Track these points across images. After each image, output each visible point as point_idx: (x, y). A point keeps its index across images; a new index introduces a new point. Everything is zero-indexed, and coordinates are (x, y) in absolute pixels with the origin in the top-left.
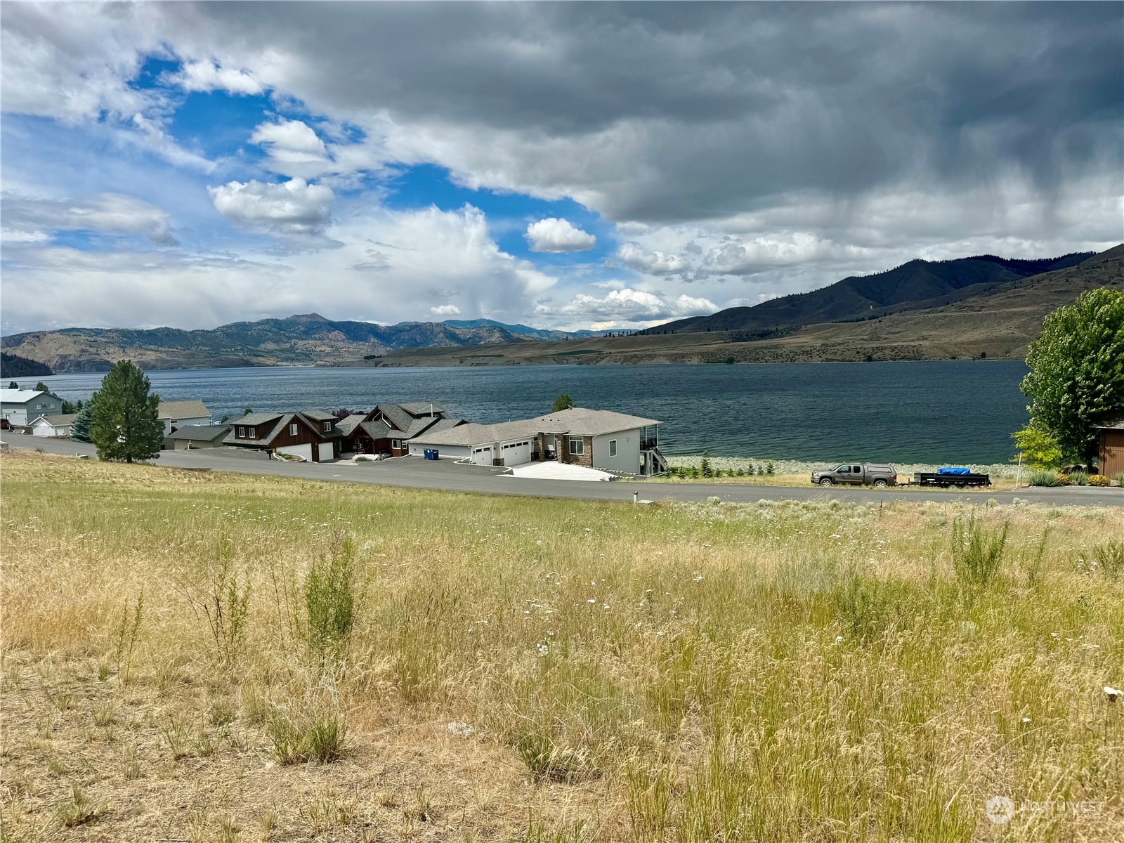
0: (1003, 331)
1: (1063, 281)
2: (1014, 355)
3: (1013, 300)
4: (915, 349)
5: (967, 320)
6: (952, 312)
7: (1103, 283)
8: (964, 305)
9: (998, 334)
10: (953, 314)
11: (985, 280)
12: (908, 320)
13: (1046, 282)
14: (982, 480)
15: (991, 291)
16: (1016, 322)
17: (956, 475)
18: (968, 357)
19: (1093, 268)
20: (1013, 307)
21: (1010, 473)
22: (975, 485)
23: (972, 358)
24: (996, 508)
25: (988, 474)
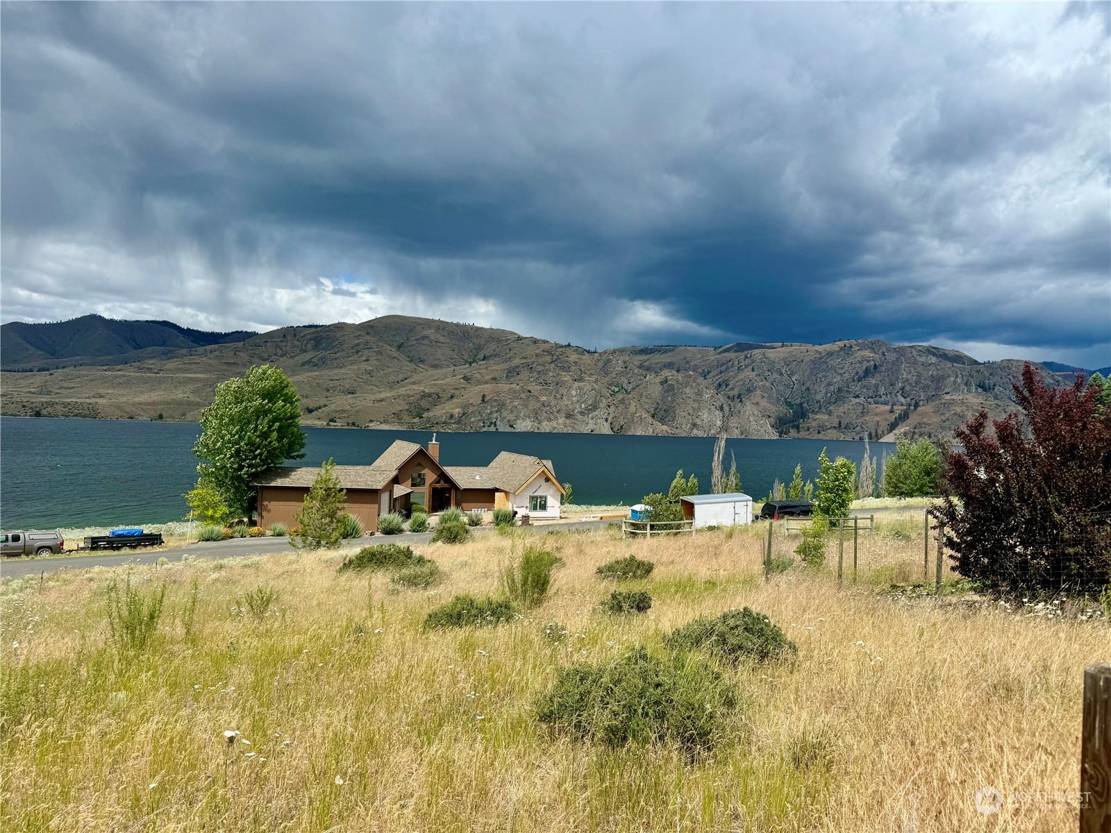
0: (179, 394)
1: (232, 354)
2: (189, 417)
3: (188, 366)
4: (91, 406)
5: (145, 381)
6: (130, 372)
7: (264, 360)
8: (142, 366)
9: (174, 397)
10: (131, 374)
11: (164, 344)
12: (83, 376)
13: (217, 353)
14: (155, 540)
15: (168, 355)
16: (192, 387)
17: (129, 536)
18: (145, 418)
19: (256, 346)
20: (190, 373)
21: (182, 531)
22: (148, 545)
23: (149, 419)
24: (166, 566)
25: (162, 533)
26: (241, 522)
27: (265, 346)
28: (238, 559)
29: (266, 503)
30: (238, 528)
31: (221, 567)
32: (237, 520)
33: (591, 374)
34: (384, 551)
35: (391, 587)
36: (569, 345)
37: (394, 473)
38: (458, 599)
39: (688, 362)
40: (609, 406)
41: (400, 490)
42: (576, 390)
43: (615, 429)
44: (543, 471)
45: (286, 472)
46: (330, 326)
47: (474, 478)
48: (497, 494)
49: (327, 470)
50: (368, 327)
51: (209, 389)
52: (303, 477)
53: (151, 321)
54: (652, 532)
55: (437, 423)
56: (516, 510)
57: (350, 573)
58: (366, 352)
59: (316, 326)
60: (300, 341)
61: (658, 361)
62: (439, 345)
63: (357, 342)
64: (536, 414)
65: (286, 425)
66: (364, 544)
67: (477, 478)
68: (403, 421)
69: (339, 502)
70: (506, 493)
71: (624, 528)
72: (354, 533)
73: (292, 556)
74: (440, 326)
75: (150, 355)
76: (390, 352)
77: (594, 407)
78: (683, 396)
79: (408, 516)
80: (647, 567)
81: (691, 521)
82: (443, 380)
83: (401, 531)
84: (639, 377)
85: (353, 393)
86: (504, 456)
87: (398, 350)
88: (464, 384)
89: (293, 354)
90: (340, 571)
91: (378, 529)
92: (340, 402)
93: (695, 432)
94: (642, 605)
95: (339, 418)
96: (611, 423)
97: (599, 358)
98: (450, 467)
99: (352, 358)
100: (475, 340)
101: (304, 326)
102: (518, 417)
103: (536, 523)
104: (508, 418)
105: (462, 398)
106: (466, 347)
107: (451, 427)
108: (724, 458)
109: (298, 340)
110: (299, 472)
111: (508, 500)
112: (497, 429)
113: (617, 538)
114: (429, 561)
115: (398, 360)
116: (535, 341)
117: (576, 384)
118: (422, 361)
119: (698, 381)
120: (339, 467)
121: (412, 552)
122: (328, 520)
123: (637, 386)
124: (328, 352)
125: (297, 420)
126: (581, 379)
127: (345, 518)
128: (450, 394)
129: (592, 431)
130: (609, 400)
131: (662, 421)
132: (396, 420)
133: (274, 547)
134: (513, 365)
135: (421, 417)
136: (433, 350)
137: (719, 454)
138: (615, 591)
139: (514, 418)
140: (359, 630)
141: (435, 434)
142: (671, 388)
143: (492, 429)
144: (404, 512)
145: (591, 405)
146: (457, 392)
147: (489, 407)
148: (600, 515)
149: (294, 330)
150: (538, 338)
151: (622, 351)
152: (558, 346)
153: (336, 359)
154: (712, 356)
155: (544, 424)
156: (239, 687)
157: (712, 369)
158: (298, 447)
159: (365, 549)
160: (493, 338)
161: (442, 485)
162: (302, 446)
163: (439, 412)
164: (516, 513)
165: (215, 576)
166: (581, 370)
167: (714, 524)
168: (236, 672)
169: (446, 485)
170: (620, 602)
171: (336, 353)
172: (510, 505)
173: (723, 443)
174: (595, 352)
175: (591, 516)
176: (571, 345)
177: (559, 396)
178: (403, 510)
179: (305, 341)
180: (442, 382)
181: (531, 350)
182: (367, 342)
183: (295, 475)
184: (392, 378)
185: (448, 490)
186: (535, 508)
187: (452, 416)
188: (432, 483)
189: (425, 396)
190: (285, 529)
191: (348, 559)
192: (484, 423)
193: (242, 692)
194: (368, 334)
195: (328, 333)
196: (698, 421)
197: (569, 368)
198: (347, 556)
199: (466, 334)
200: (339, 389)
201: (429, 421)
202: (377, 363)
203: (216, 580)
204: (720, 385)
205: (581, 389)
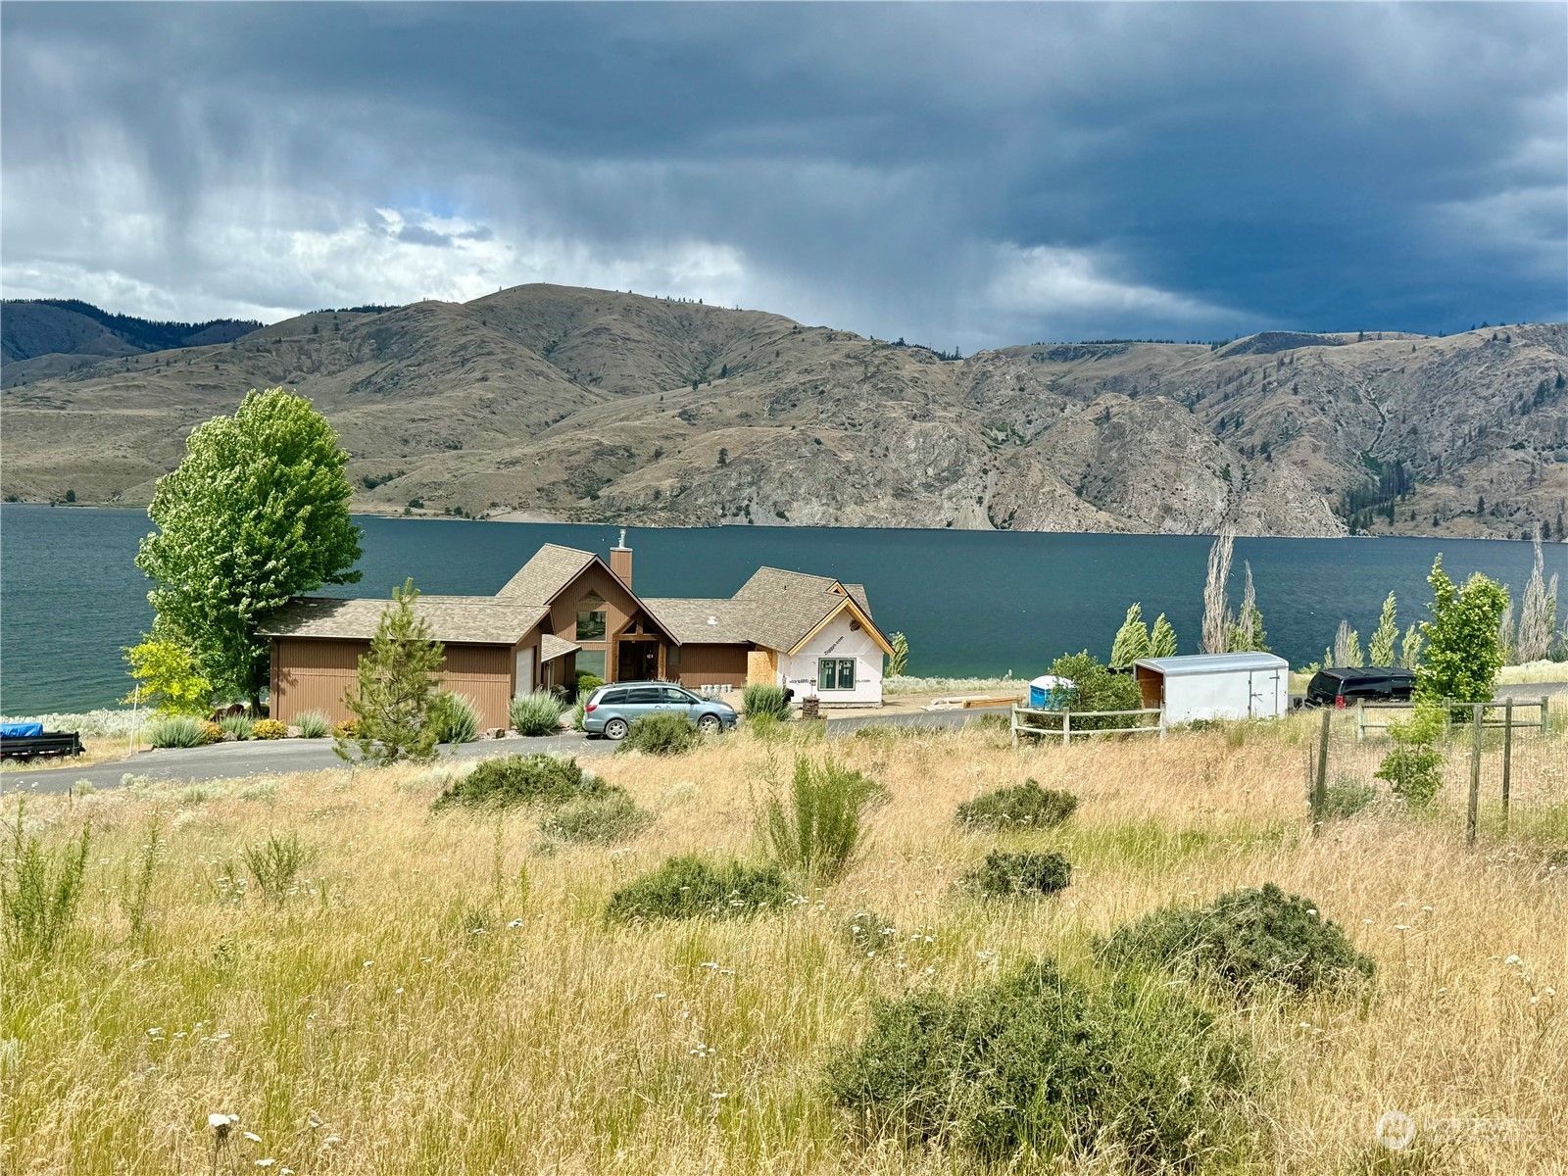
0: (107, 451)
1: (209, 367)
2: (127, 497)
3: (124, 394)
5: (38, 424)
7: (276, 380)
8: (30, 394)
9: (96, 457)
11: (71, 349)
13: (180, 366)
14: (65, 744)
15: (83, 371)
16: (131, 435)
17: (15, 738)
18: (37, 500)
19: (258, 350)
20: (125, 407)
21: (120, 727)
22: (53, 755)
23: (48, 502)
24: (88, 797)
25: (80, 731)
26: (238, 709)
27: (277, 350)
28: (232, 783)
29: (285, 670)
30: (231, 721)
31: (200, 798)
32: (228, 705)
33: (949, 404)
34: (524, 768)
35: (538, 840)
36: (901, 343)
37: (542, 611)
38: (672, 863)
39: (1154, 377)
40: (985, 472)
41: (554, 646)
42: (916, 437)
43: (999, 521)
44: (847, 608)
45: (325, 607)
46: (406, 308)
47: (704, 622)
48: (751, 654)
49: (404, 605)
50: (485, 309)
51: (166, 440)
52: (356, 618)
53: (46, 302)
54: (1073, 732)
55: (628, 509)
56: (790, 686)
57: (456, 812)
58: (482, 361)
59: (380, 310)
60: (347, 340)
61: (1090, 374)
62: (631, 345)
63: (463, 340)
64: (833, 488)
65: (324, 511)
66: (484, 754)
67: (712, 621)
68: (558, 505)
69: (432, 668)
70: (771, 652)
71: (1014, 725)
72: (464, 733)
73: (340, 776)
74: (631, 306)
75: (46, 371)
76: (529, 362)
77: (954, 474)
78: (1144, 448)
79: (571, 699)
80: (1063, 804)
81: (1156, 710)
82: (638, 418)
83: (558, 729)
84: (1049, 409)
85: (456, 448)
86: (765, 575)
87: (547, 357)
88: (683, 427)
89: (334, 368)
90: (437, 807)
91: (511, 724)
92: (432, 466)
93: (1170, 526)
94: (1051, 880)
95: (429, 500)
96: (990, 508)
97: (965, 370)
98: (655, 600)
99: (452, 375)
100: (705, 336)
101: (355, 310)
102: (794, 496)
103: (832, 715)
104: (775, 497)
105: (680, 456)
106: (686, 350)
107: (656, 517)
108: (1229, 579)
109: (342, 339)
110: (351, 609)
111: (774, 665)
112: (751, 521)
113: (1002, 745)
114: (615, 789)
115: (547, 377)
116: (831, 337)
117: (917, 425)
118: (595, 380)
119: (1176, 416)
120: (430, 599)
121: (580, 770)
122: (412, 703)
123: (1046, 428)
124: (405, 363)
125: (344, 502)
126: (926, 416)
127: (443, 700)
128: (653, 449)
129: (949, 524)
130: (986, 459)
131: (1098, 502)
132: (543, 502)
133: (306, 760)
134: (784, 386)
135: (595, 497)
136: (619, 356)
137: (1219, 572)
138: (995, 851)
139: (787, 498)
140: (476, 921)
141: (623, 532)
142: (1118, 432)
143: (742, 520)
144: (564, 691)
145: (947, 469)
146: (668, 445)
147: (735, 475)
148: (965, 699)
149: (335, 318)
150: (836, 328)
151: (1013, 354)
152: (878, 346)
153: (420, 376)
154: (1208, 363)
155: (848, 510)
156: (238, 1033)
157: (1207, 391)
158: (345, 556)
159: (486, 764)
160: (742, 331)
161: (639, 635)
162: (356, 554)
163: (631, 486)
164: (790, 693)
165: (187, 816)
166: (926, 395)
167: (1205, 714)
168: (231, 1004)
169: (648, 637)
170: (1005, 873)
171: (419, 365)
172: (780, 676)
173: (1227, 549)
174: (957, 358)
175: (947, 699)
176: (906, 342)
177: (879, 451)
178: (561, 688)
179: (358, 341)
180: (637, 423)
181: (821, 356)
182: (483, 342)
183: (342, 615)
184: (536, 416)
185: (651, 647)
186: (830, 684)
187: (657, 495)
188: (619, 631)
189: (601, 452)
190: (326, 723)
191: (452, 783)
192: (723, 508)
193: (245, 1045)
194: (484, 323)
195: (404, 323)
196: (1177, 505)
197: (901, 391)
198: (449, 777)
199: (686, 323)
200: (427, 438)
201: (612, 506)
202: (504, 386)
203: (187, 827)
204: (1223, 424)
205: (925, 435)
